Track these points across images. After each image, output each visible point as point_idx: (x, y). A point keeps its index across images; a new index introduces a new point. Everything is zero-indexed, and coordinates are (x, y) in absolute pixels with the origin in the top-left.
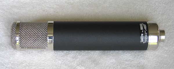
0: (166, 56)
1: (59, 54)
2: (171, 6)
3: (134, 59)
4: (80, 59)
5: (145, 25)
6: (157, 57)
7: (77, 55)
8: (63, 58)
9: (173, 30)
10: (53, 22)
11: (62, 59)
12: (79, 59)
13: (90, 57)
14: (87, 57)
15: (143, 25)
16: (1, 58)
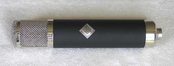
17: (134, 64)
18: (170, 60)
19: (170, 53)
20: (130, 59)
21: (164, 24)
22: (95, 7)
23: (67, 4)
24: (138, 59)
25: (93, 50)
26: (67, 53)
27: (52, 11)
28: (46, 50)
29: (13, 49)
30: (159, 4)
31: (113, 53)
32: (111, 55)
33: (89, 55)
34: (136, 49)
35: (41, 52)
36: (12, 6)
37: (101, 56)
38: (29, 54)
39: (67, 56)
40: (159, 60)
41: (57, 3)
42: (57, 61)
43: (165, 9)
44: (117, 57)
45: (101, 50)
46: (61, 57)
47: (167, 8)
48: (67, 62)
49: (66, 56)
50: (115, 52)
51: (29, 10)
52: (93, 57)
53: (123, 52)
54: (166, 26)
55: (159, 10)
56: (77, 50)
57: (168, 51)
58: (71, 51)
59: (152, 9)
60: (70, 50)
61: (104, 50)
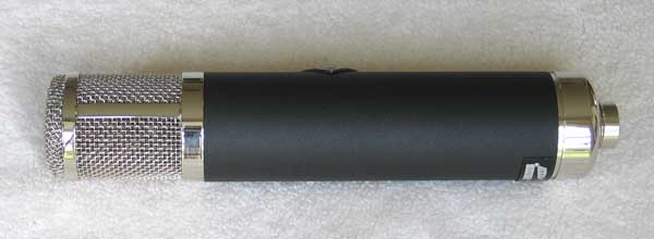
0: (622, 224)
1: (222, 211)
2: (644, 35)
3: (502, 233)
4: (297, 229)
5: (545, 169)
6: (589, 227)
7: (287, 216)
8: (237, 227)
9: (651, 126)
10: (201, 75)
11: (233, 230)
12: (293, 231)
13: (336, 223)
14: (324, 223)
15: (536, 168)
16: (2, 222)
19: (625, 198)
20: (474, 220)
22: (341, 20)
23: (234, 11)
24: (501, 222)
25: (329, 187)
26: (231, 200)
27: (174, 38)
28: (149, 190)
29: (24, 183)
30: (582, 10)
31: (408, 198)
32: (399, 204)
33: (316, 207)
34: (495, 185)
35: (132, 195)
36: (21, 20)
37: (361, 211)
38: (85, 204)
39: (229, 212)
40: (586, 224)
41: (192, 7)
42: (193, 232)
43: (604, 29)
44: (424, 214)
45: (363, 186)
46: (209, 214)
47: (612, 27)
48: (230, 233)
49: (226, 210)
50: (416, 196)
51: (86, 35)
52: (331, 213)
53: (445, 196)
55: (584, 32)
56: (268, 187)
57: (616, 193)
58: (247, 190)
59: (558, 30)
60: (244, 186)
61: (371, 186)
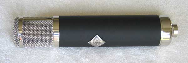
17: (138, 55)
18: (177, 53)
19: (177, 45)
21: (172, 13)
40: (166, 52)
54: (174, 15)
